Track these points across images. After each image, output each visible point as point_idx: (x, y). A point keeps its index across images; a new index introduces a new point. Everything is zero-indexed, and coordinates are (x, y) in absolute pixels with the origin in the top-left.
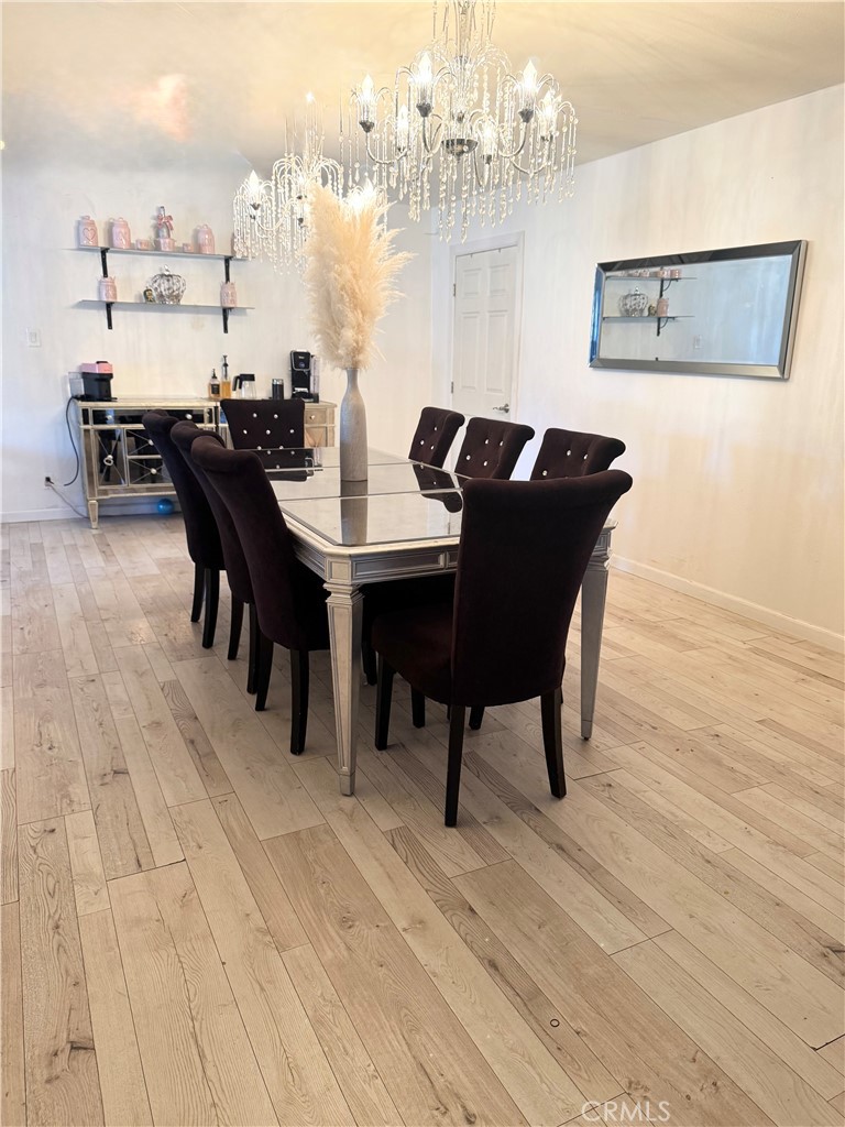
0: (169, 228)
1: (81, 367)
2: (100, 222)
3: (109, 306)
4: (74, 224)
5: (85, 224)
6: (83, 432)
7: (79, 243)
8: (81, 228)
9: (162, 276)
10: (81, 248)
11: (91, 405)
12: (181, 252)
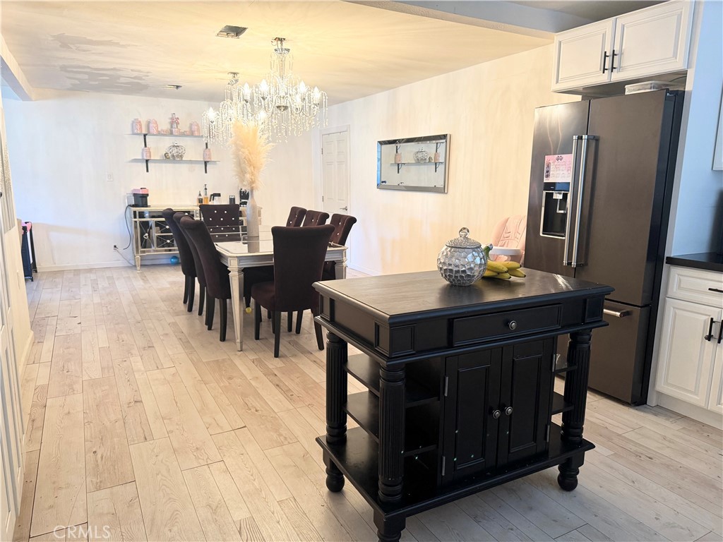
0: (178, 123)
1: (132, 191)
2: (143, 121)
3: (147, 161)
4: (131, 122)
5: (136, 123)
6: (133, 223)
7: (133, 131)
8: (134, 124)
9: (174, 146)
10: (134, 134)
11: (138, 209)
12: (183, 135)
